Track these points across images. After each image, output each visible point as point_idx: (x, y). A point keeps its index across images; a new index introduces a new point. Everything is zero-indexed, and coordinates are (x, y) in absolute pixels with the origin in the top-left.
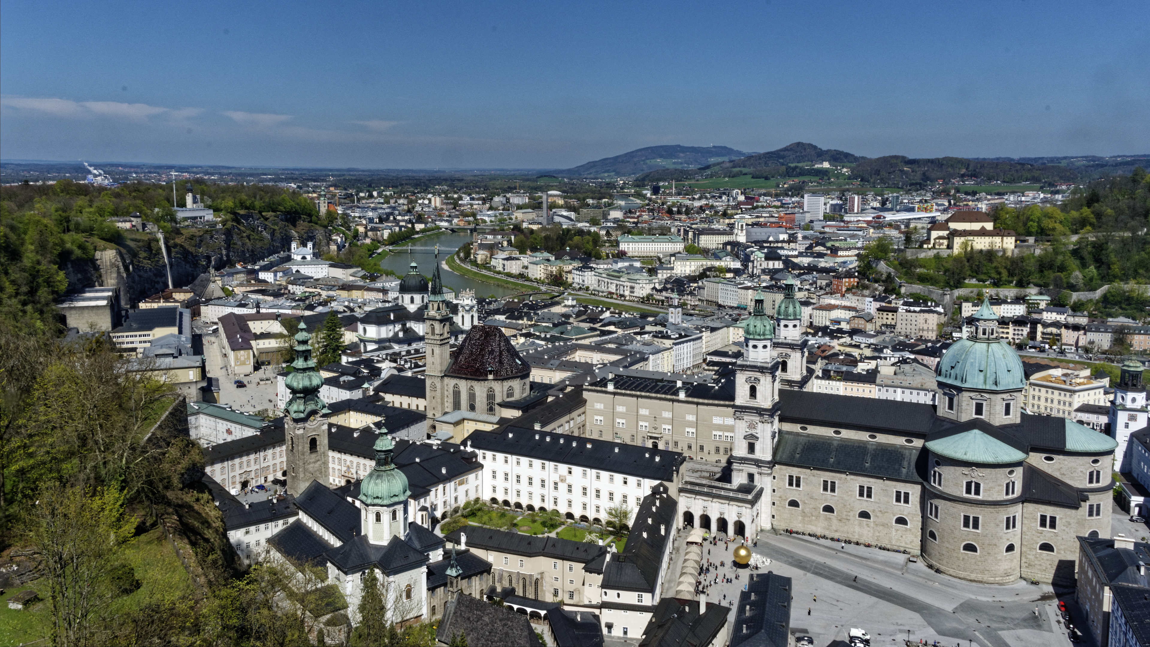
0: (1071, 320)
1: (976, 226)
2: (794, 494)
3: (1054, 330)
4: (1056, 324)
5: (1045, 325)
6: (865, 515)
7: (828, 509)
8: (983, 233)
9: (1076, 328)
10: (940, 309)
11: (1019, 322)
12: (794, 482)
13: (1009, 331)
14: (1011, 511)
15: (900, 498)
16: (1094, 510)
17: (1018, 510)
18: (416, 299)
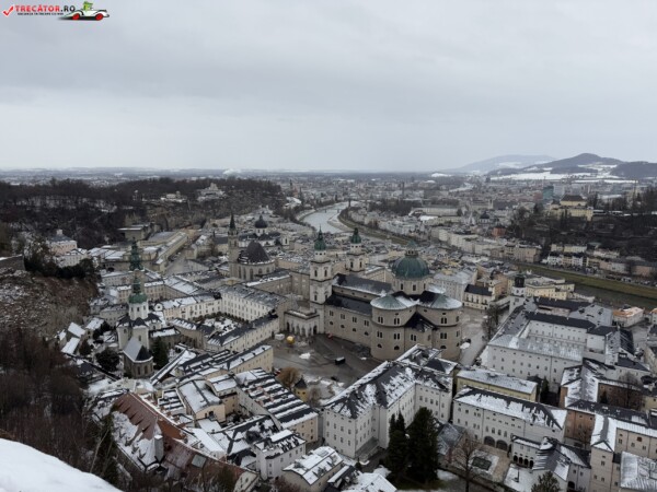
0: (607, 256)
1: (575, 204)
2: (331, 319)
3: (596, 261)
4: (599, 258)
5: (593, 257)
6: (354, 330)
7: (343, 326)
8: (579, 207)
9: (607, 260)
10: (539, 247)
11: (579, 255)
12: (332, 314)
13: (574, 261)
14: (397, 332)
15: (366, 323)
16: (444, 336)
17: (401, 332)
18: (261, 230)
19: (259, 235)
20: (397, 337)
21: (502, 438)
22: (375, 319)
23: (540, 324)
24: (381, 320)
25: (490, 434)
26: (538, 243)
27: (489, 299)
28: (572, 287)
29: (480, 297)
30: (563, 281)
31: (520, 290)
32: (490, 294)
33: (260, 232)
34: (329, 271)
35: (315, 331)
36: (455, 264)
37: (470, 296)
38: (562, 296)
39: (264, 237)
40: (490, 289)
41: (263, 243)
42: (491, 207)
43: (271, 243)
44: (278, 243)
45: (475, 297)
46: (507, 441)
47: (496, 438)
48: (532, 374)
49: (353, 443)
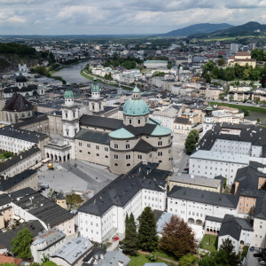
1: (245, 57)
2: (80, 148)
5: (255, 94)
7: (89, 153)
8: (247, 60)
9: (264, 95)
12: (80, 144)
13: (243, 97)
14: (128, 154)
15: (106, 149)
16: (160, 154)
17: (131, 153)
18: (22, 84)
19: (20, 88)
20: (128, 157)
21: (199, 218)
22: (113, 146)
23: (223, 141)
24: (116, 146)
25: (191, 216)
26: (221, 86)
27: (190, 127)
28: (242, 115)
29: (184, 126)
30: (237, 111)
31: (210, 119)
32: (190, 123)
33: (20, 86)
34: (76, 114)
35: (68, 158)
36: (167, 103)
37: (177, 125)
38: (237, 122)
39: (24, 90)
40: (190, 120)
41: (24, 94)
42: (190, 61)
43: (30, 93)
44: (35, 94)
45: (181, 125)
46: (203, 219)
47: (195, 218)
48: (218, 175)
49: (100, 232)
